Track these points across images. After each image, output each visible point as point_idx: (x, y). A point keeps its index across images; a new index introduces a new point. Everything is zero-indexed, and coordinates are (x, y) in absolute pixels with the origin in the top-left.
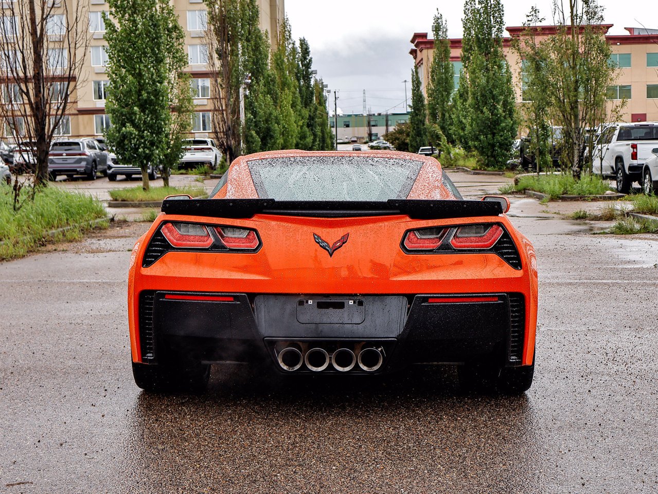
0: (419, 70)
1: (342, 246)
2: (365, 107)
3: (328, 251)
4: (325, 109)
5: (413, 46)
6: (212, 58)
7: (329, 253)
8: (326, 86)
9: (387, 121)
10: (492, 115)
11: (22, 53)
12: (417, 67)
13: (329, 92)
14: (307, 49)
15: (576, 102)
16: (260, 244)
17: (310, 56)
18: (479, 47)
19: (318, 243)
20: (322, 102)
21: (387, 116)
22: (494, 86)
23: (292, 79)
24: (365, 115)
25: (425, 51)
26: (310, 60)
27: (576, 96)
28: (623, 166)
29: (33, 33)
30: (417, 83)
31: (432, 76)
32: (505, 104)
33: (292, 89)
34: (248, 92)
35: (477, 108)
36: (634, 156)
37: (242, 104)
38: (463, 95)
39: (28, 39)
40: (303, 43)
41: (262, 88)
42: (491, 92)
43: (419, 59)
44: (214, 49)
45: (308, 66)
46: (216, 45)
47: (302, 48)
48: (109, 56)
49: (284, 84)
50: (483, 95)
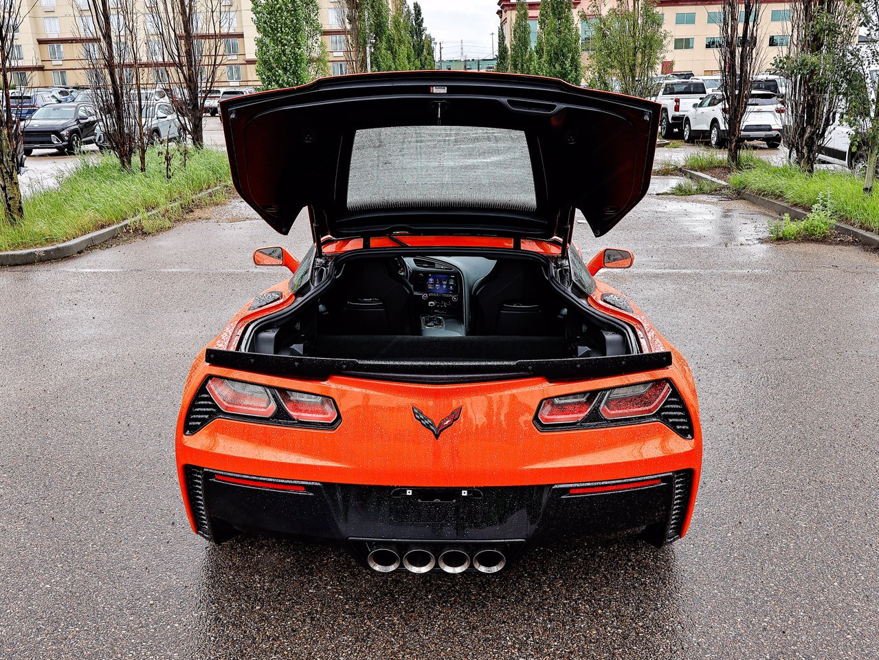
0: (504, 27)
1: (452, 424)
2: (462, 54)
3: (433, 431)
4: (433, 57)
5: (499, 8)
6: (344, 23)
7: (434, 434)
8: (434, 39)
9: (479, 65)
10: (562, 69)
11: (174, 31)
12: (502, 24)
13: (436, 44)
14: (419, 11)
15: (634, 65)
16: (339, 417)
17: (422, 16)
18: (554, 14)
19: (420, 420)
20: (431, 52)
21: (479, 61)
22: (564, 46)
23: (407, 37)
24: (462, 60)
25: (508, 12)
26: (422, 20)
27: (634, 60)
28: (667, 116)
29: (183, 13)
30: (502, 37)
31: (514, 35)
32: (573, 60)
33: (407, 45)
34: (373, 50)
35: (550, 62)
36: (677, 109)
37: (369, 60)
38: (539, 51)
39: (180, 18)
40: (417, 7)
41: (384, 45)
42: (562, 51)
43: (503, 18)
44: (345, 16)
45: (420, 25)
46: (347, 11)
47: (415, 10)
48: (257, 26)
49: (401, 42)
50: (555, 53)
